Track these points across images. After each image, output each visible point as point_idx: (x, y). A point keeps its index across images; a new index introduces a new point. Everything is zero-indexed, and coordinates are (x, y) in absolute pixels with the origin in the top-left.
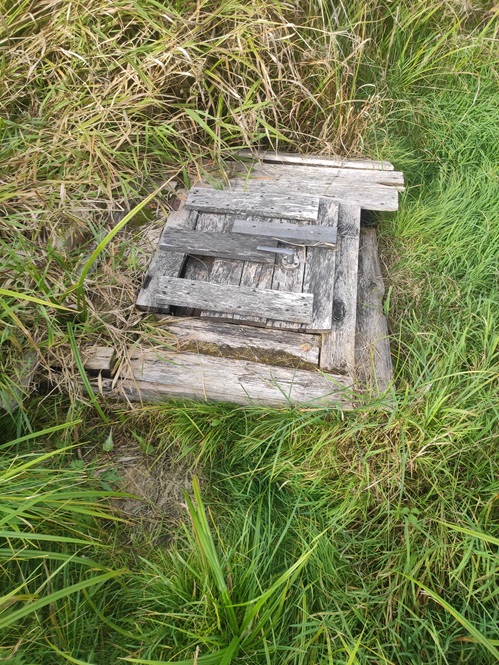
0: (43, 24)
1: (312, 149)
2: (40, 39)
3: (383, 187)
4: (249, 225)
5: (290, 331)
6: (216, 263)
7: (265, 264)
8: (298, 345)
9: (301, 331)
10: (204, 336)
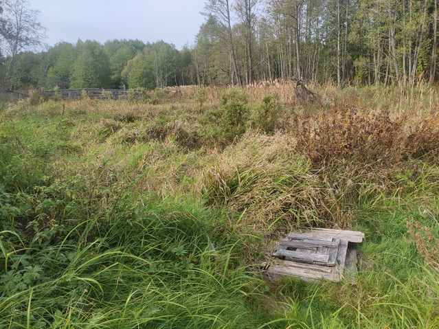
3: (357, 236)
4: (309, 241)
5: (321, 265)
6: (297, 250)
7: (313, 250)
8: (324, 269)
9: (325, 265)
10: (293, 264)
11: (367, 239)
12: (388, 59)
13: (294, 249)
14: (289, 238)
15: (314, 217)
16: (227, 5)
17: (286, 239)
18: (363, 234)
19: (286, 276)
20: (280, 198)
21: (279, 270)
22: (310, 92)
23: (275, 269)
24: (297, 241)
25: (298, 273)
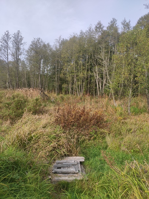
3: (82, 159)
4: (65, 164)
5: (73, 173)
6: (62, 168)
7: (68, 167)
8: (75, 175)
9: (75, 173)
10: (62, 175)
11: (86, 160)
12: (74, 86)
13: (60, 168)
14: (56, 163)
15: (65, 152)
16: (7, 53)
17: (55, 164)
18: (84, 158)
19: (61, 181)
20: (51, 145)
21: (57, 179)
22: (46, 96)
23: (55, 179)
24: (60, 164)
25: (65, 179)
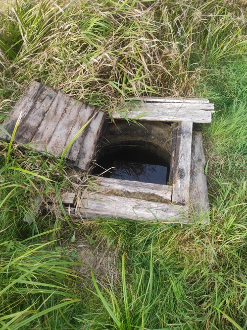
0: (46, 47)
1: (169, 94)
2: (45, 54)
3: (203, 110)
